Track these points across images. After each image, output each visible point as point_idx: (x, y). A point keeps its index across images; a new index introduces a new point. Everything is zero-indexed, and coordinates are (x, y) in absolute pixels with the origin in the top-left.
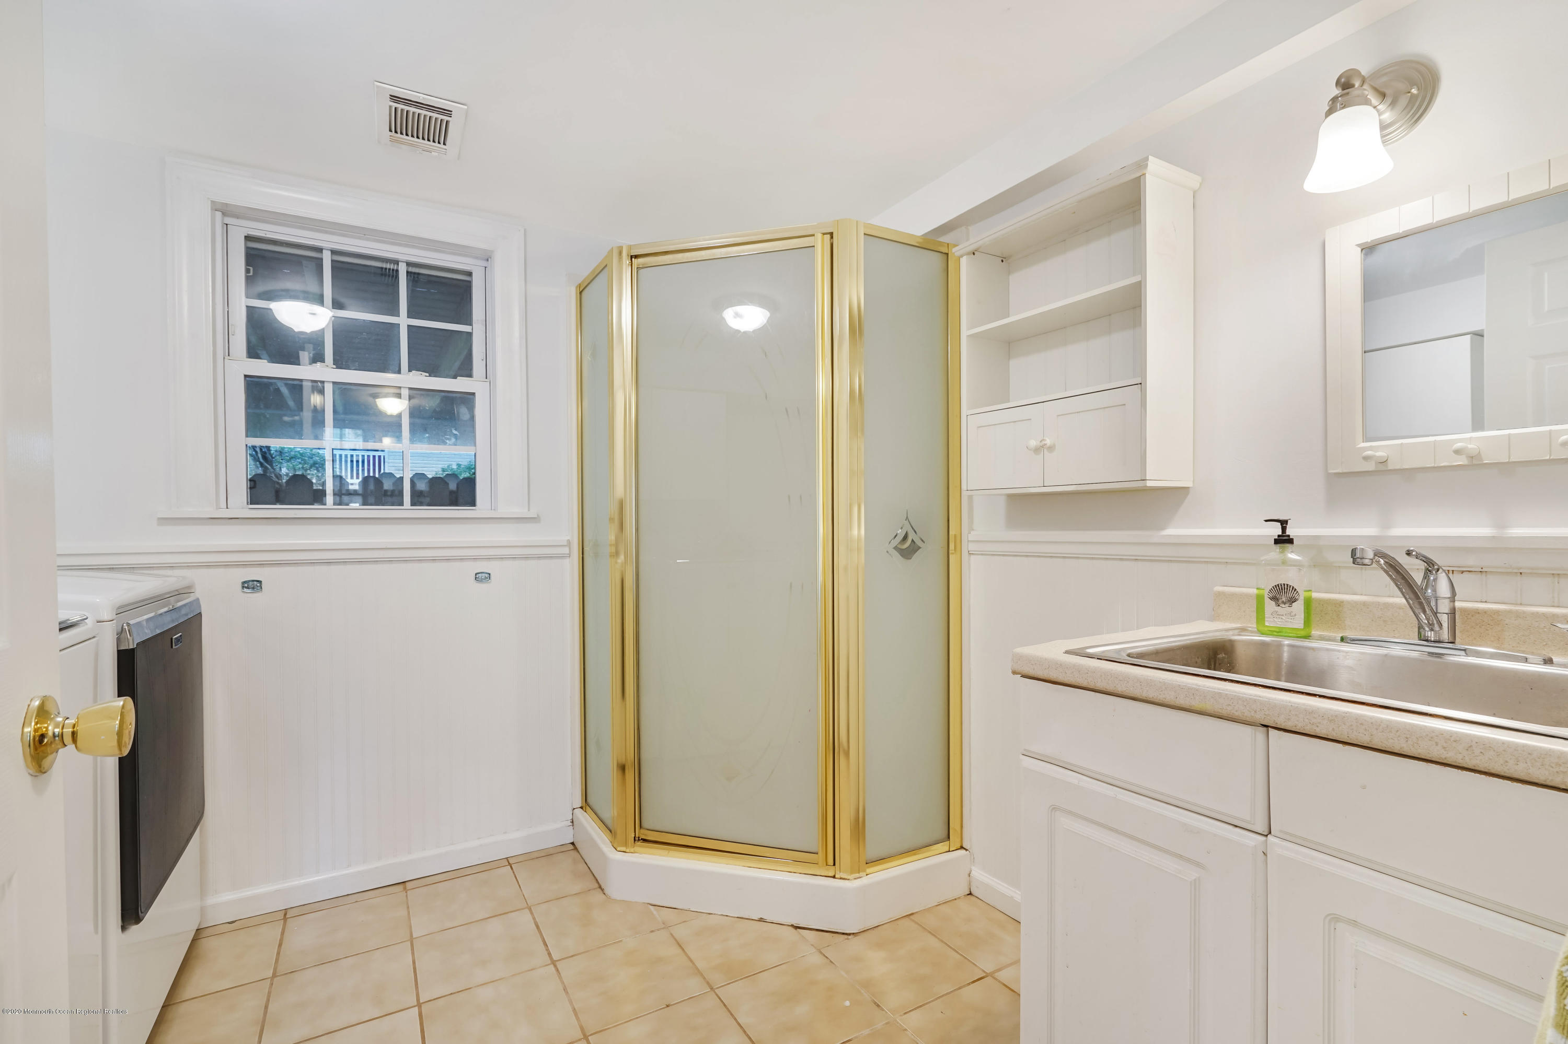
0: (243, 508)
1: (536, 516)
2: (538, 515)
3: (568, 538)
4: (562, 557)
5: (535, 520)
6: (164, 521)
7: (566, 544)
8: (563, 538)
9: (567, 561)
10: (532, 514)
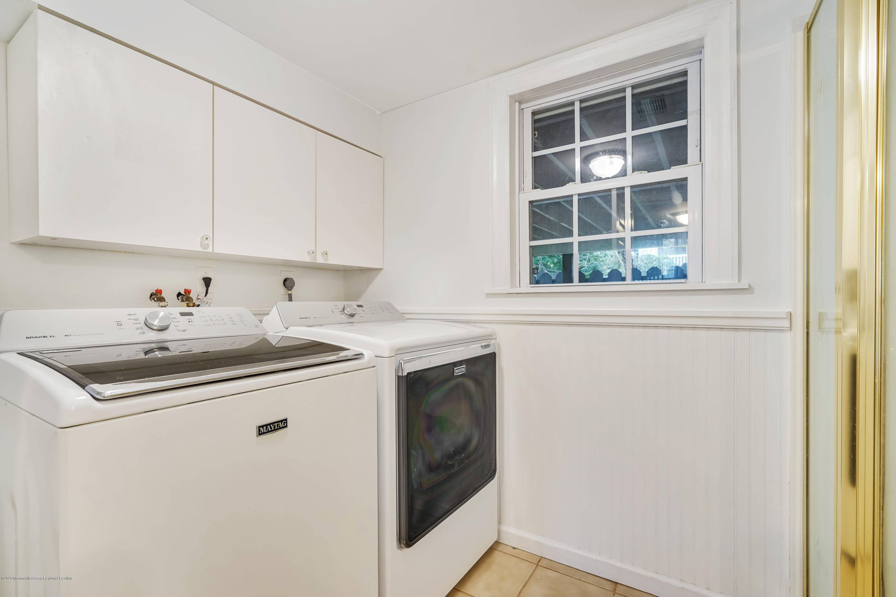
0: (527, 287)
1: (748, 287)
2: (750, 285)
3: (789, 310)
4: (781, 330)
5: (749, 290)
6: (489, 295)
7: (785, 316)
8: (784, 309)
9: (788, 334)
10: (744, 284)
